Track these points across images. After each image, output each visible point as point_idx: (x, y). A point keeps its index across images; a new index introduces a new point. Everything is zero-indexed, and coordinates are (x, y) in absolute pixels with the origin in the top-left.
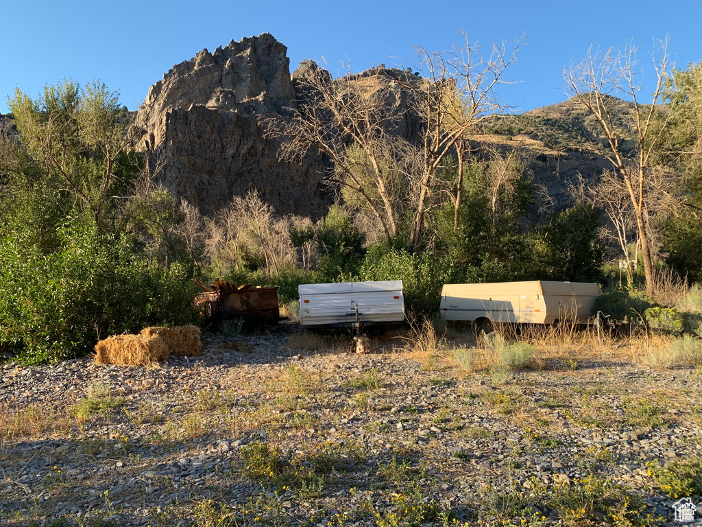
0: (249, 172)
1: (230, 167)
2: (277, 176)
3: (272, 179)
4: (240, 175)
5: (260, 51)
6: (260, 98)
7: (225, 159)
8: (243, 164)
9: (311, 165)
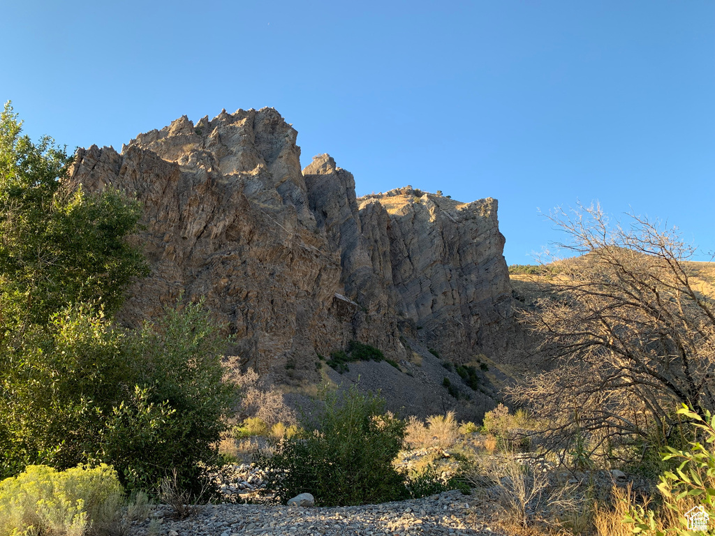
0: (223, 263)
1: (191, 252)
2: (271, 275)
3: (263, 278)
4: (207, 266)
5: (260, 127)
6: (254, 172)
7: (184, 238)
8: (216, 250)
9: (325, 269)
